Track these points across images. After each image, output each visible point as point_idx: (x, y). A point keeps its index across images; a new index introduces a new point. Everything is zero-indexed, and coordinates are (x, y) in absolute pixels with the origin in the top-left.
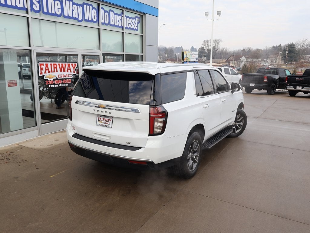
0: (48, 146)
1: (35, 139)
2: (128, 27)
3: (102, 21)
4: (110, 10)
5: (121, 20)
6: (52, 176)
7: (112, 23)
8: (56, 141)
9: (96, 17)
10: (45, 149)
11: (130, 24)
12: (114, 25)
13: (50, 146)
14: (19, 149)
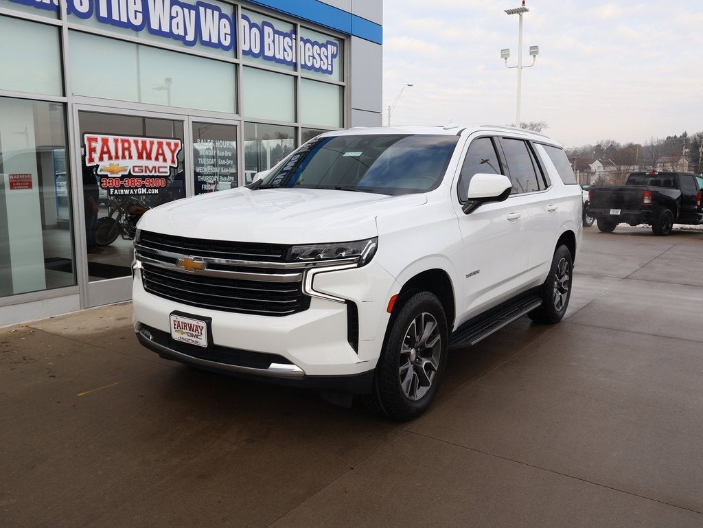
0: (96, 329)
1: (70, 316)
2: (309, 64)
3: (243, 46)
4: (265, 24)
5: (291, 47)
6: (82, 394)
7: (268, 53)
8: (119, 319)
9: (228, 37)
10: (87, 336)
11: (314, 58)
12: (273, 59)
13: (101, 329)
14: (23, 337)
